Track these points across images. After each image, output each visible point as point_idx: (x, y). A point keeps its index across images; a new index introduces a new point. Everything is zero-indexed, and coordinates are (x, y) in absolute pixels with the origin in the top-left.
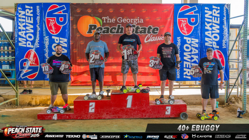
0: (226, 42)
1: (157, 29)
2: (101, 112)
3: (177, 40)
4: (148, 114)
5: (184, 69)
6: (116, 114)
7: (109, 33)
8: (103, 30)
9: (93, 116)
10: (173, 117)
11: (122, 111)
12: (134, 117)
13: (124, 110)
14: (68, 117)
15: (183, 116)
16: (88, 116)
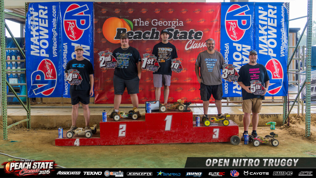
0: (284, 49)
1: (201, 34)
2: (133, 136)
3: (225, 47)
4: (191, 138)
7: (142, 38)
8: (134, 35)
9: (123, 141)
10: (222, 141)
11: (159, 135)
12: (174, 142)
13: (162, 133)
14: (93, 142)
15: (234, 140)
16: (118, 141)
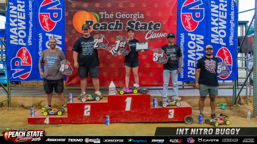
0: (233, 39)
1: (159, 25)
2: (97, 116)
3: (181, 37)
4: (149, 118)
5: (188, 67)
6: (114, 118)
7: (107, 29)
8: (100, 27)
9: (88, 120)
10: (176, 121)
11: (120, 115)
12: (133, 121)
13: (122, 113)
14: (61, 121)
15: (187, 120)
16: (83, 120)
